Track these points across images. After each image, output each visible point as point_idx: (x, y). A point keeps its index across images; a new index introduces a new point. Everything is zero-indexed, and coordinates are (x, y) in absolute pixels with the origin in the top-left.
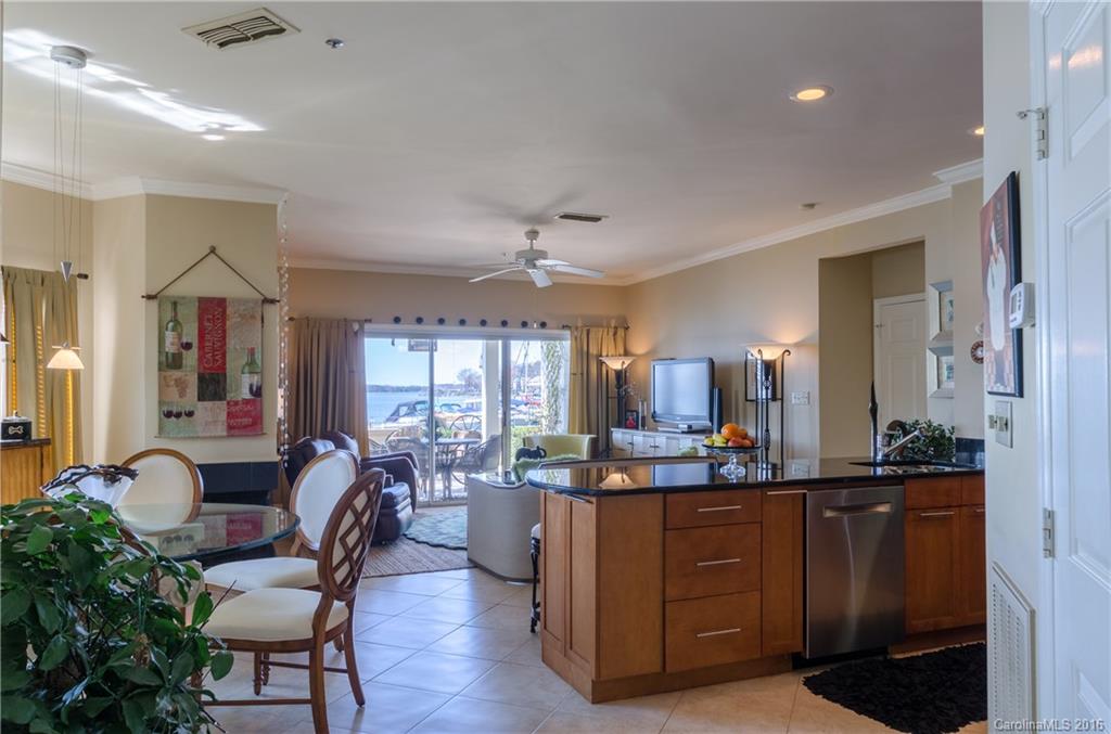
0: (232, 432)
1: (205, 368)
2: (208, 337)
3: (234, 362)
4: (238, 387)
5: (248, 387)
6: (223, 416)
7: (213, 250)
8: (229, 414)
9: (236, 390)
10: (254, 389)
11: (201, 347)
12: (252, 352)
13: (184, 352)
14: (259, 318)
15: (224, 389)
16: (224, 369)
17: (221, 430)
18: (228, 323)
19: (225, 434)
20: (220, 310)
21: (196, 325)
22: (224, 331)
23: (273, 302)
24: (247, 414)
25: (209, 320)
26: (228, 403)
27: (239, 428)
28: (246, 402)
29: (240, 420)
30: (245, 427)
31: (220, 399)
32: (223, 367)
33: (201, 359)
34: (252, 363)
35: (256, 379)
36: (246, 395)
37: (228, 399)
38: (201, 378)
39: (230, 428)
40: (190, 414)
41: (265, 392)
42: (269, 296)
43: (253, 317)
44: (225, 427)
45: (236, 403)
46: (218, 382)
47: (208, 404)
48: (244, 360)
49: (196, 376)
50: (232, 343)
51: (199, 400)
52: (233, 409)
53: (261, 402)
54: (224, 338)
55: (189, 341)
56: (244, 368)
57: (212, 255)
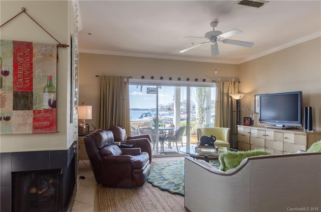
0: (36, 131)
1: (18, 88)
2: (20, 68)
3: (38, 85)
4: (41, 101)
5: (47, 101)
6: (31, 120)
7: (24, 11)
8: (34, 119)
9: (40, 103)
10: (52, 103)
11: (15, 74)
12: (50, 78)
13: (3, 77)
14: (55, 56)
15: (31, 102)
16: (32, 89)
17: (29, 129)
18: (34, 59)
19: (31, 132)
20: (29, 50)
21: (12, 59)
22: (31, 64)
23: (65, 46)
24: (46, 119)
25: (21, 56)
26: (34, 111)
27: (41, 128)
28: (46, 111)
29: (41, 123)
30: (46, 127)
31: (29, 109)
32: (31, 88)
33: (15, 82)
34: (50, 86)
35: (53, 96)
36: (46, 106)
37: (34, 109)
38: (15, 95)
39: (35, 128)
40: (7, 119)
41: (59, 104)
42: (62, 43)
43: (51, 56)
44: (31, 128)
45: (40, 112)
46: (27, 98)
47: (21, 112)
48: (45, 83)
49: (12, 93)
50: (37, 72)
51: (14, 109)
52: (37, 116)
53: (56, 111)
54: (31, 69)
55: (7, 70)
56: (45, 88)
57: (24, 14)
